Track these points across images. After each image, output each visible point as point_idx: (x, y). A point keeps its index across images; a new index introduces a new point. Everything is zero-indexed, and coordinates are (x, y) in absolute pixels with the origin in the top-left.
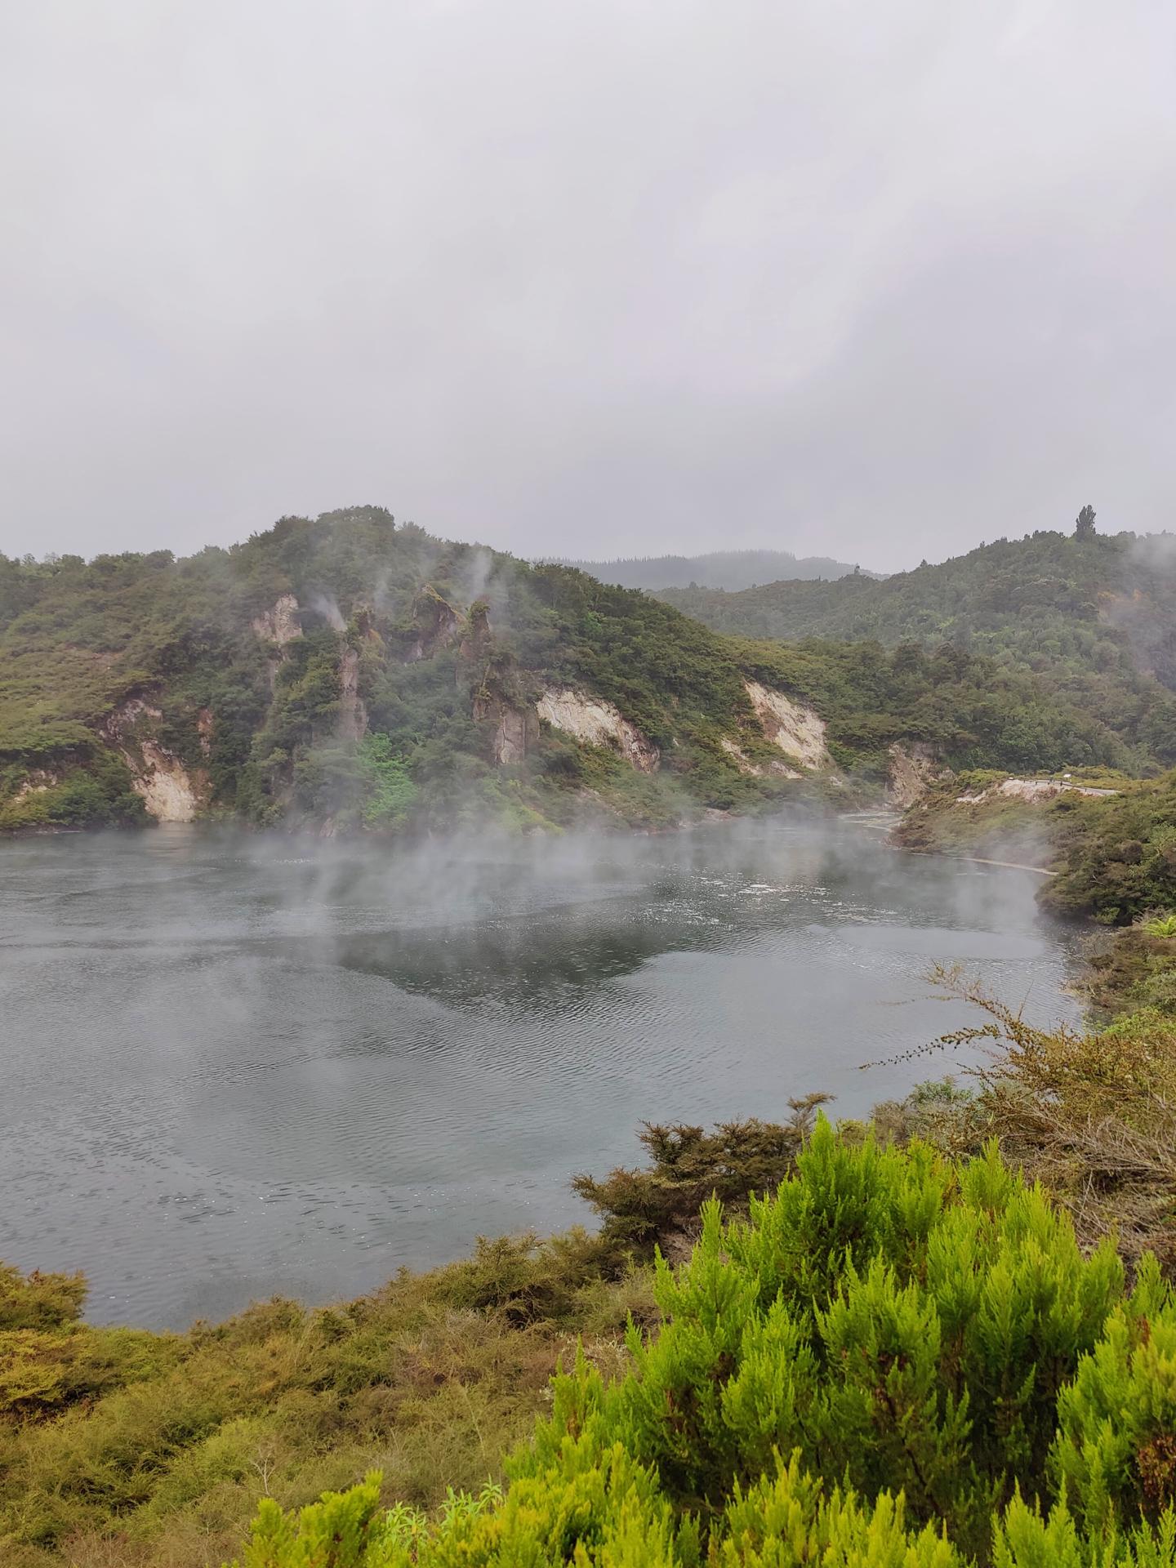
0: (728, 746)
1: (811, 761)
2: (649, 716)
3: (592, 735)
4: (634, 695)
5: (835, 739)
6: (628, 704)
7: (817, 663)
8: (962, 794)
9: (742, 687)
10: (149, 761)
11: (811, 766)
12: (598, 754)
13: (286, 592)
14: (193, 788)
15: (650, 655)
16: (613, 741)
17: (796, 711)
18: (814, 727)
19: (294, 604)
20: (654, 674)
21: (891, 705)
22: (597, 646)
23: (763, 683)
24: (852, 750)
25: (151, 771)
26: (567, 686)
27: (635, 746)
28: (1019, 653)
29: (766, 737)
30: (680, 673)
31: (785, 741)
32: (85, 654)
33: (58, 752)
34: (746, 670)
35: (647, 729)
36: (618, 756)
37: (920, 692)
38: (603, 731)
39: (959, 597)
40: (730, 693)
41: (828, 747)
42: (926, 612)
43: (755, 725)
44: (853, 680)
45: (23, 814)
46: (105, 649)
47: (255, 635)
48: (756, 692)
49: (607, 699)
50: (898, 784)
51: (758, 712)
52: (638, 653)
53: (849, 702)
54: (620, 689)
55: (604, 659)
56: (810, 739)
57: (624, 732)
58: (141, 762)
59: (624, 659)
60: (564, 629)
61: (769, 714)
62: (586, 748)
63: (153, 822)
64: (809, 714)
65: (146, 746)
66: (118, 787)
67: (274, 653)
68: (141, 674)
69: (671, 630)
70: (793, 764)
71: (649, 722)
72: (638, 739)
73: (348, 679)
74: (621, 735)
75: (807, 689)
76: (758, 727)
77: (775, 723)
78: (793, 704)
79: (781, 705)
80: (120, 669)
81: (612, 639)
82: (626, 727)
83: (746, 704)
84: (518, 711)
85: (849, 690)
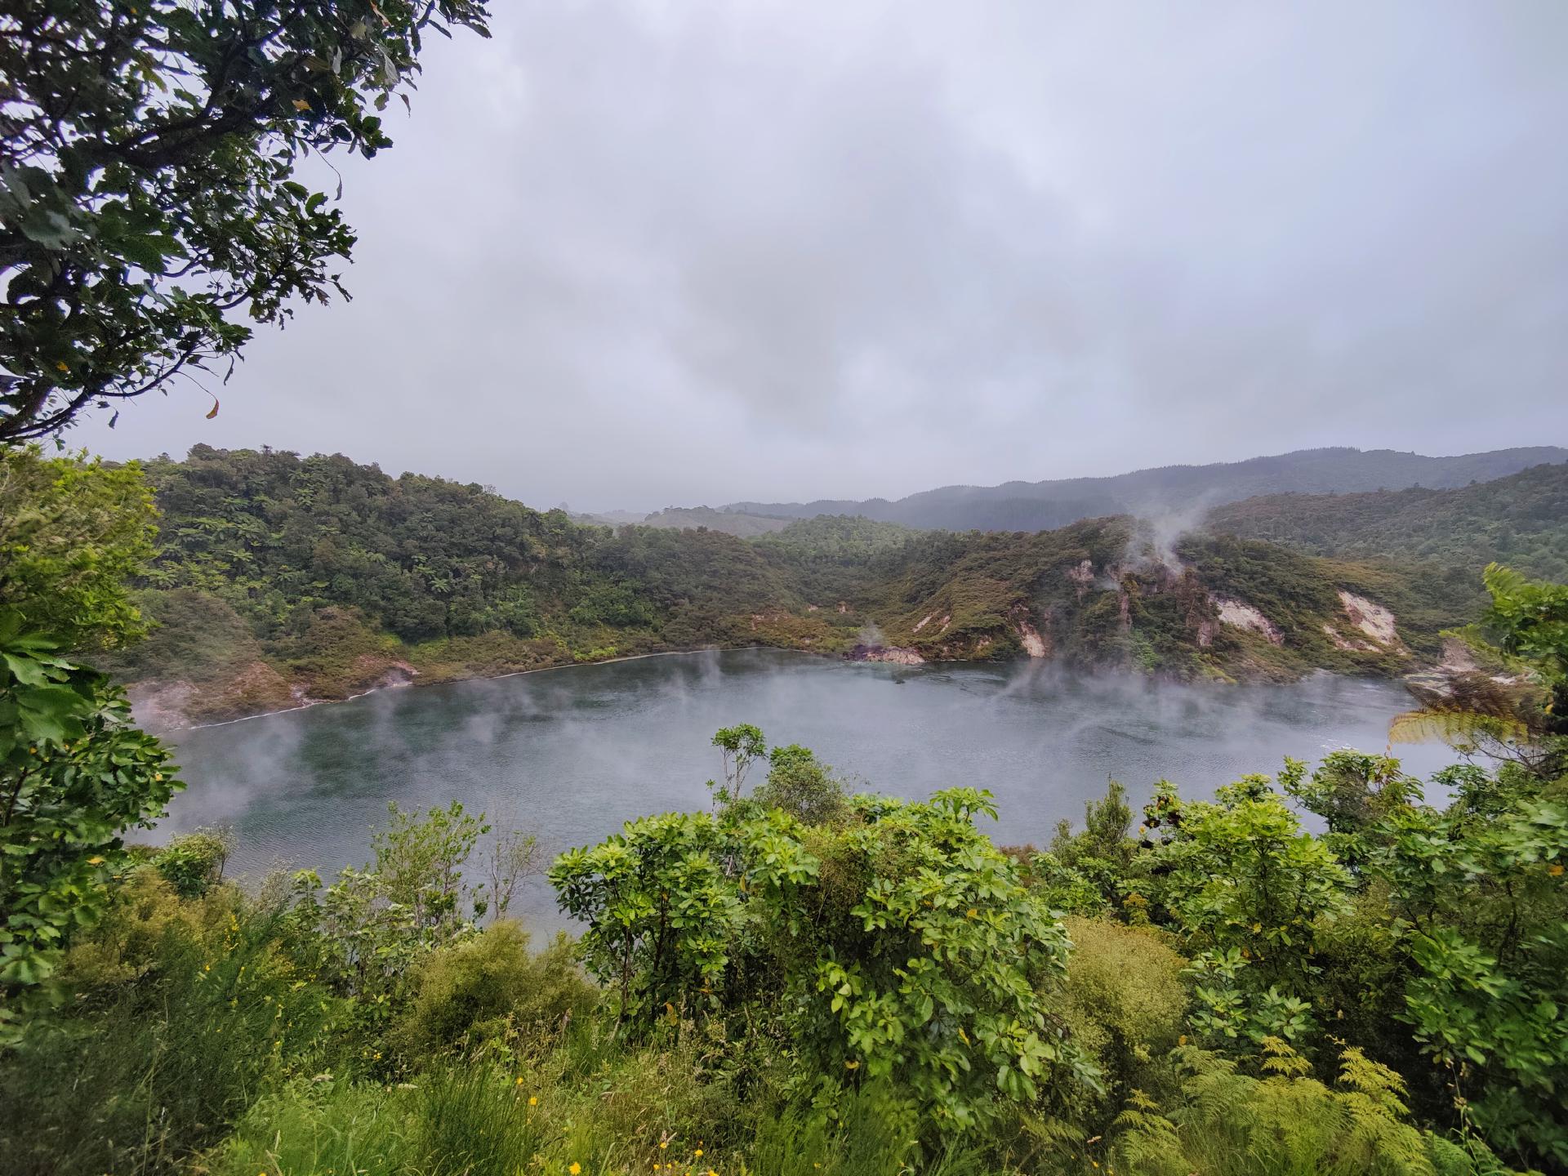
0: (1328, 630)
1: (1384, 639)
2: (1279, 615)
3: (1244, 624)
4: (1270, 603)
5: (1401, 625)
6: (1265, 608)
7: (1389, 579)
8: (1496, 675)
9: (1337, 595)
10: (1024, 630)
11: (1383, 642)
12: (1249, 635)
13: (1087, 558)
14: (1043, 642)
15: (1279, 582)
16: (1257, 628)
17: (1373, 608)
18: (1386, 618)
19: (1090, 563)
20: (1281, 591)
21: (1443, 605)
22: (1247, 577)
23: (1351, 592)
24: (1414, 633)
25: (1025, 634)
26: (1229, 598)
27: (1270, 630)
28: (1556, 551)
29: (1353, 624)
30: (1298, 590)
31: (1367, 628)
32: (993, 581)
33: (993, 628)
34: (1340, 585)
35: (1278, 622)
36: (1260, 636)
37: (1467, 598)
38: (1251, 623)
39: (1504, 507)
40: (1329, 599)
41: (1397, 631)
42: (1473, 518)
43: (1346, 618)
44: (1415, 588)
45: (981, 654)
46: (1002, 579)
47: (1071, 577)
48: (1346, 598)
49: (1253, 606)
50: (1447, 654)
51: (1347, 609)
52: (1271, 580)
53: (1412, 603)
54: (1261, 601)
55: (1251, 584)
56: (1383, 625)
57: (1264, 624)
58: (1021, 630)
59: (1263, 583)
60: (1229, 570)
61: (1355, 611)
62: (1241, 632)
63: (1029, 657)
64: (1383, 610)
65: (1022, 623)
66: (1016, 644)
67: (1080, 584)
68: (1020, 593)
69: (1290, 564)
70: (1370, 641)
71: (1279, 618)
72: (1271, 627)
73: (1124, 606)
74: (1262, 626)
75: (1382, 595)
76: (1348, 619)
77: (1359, 616)
78: (1371, 603)
79: (1363, 605)
80: (1009, 589)
81: (1256, 573)
82: (1264, 620)
83: (1340, 605)
84: (1208, 621)
85: (1412, 595)
